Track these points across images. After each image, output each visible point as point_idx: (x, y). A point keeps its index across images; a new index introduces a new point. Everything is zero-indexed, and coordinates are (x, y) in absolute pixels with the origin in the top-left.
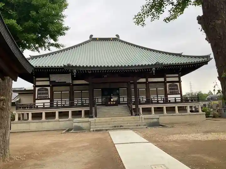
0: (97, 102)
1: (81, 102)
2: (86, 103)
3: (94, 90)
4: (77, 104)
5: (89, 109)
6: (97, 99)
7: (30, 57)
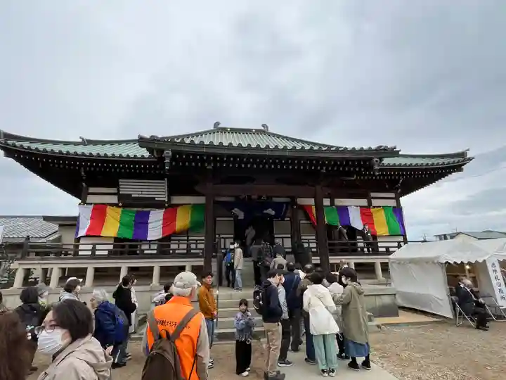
0: (223, 247)
1: (185, 246)
2: (196, 249)
3: (217, 219)
4: (174, 250)
5: (202, 264)
6: (222, 240)
7: (81, 140)
